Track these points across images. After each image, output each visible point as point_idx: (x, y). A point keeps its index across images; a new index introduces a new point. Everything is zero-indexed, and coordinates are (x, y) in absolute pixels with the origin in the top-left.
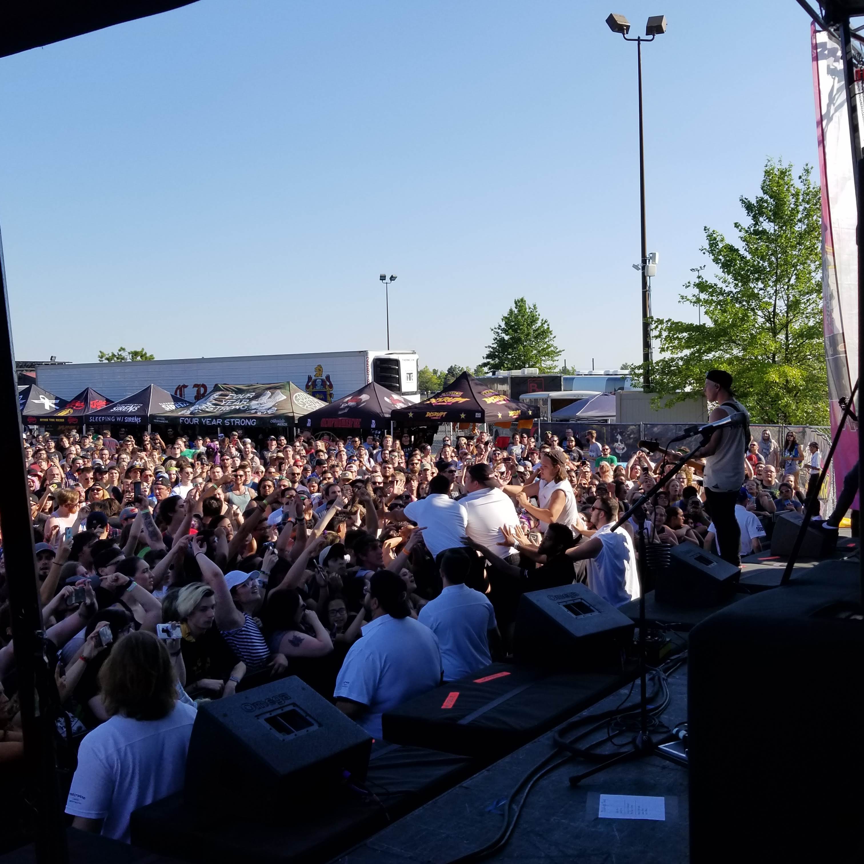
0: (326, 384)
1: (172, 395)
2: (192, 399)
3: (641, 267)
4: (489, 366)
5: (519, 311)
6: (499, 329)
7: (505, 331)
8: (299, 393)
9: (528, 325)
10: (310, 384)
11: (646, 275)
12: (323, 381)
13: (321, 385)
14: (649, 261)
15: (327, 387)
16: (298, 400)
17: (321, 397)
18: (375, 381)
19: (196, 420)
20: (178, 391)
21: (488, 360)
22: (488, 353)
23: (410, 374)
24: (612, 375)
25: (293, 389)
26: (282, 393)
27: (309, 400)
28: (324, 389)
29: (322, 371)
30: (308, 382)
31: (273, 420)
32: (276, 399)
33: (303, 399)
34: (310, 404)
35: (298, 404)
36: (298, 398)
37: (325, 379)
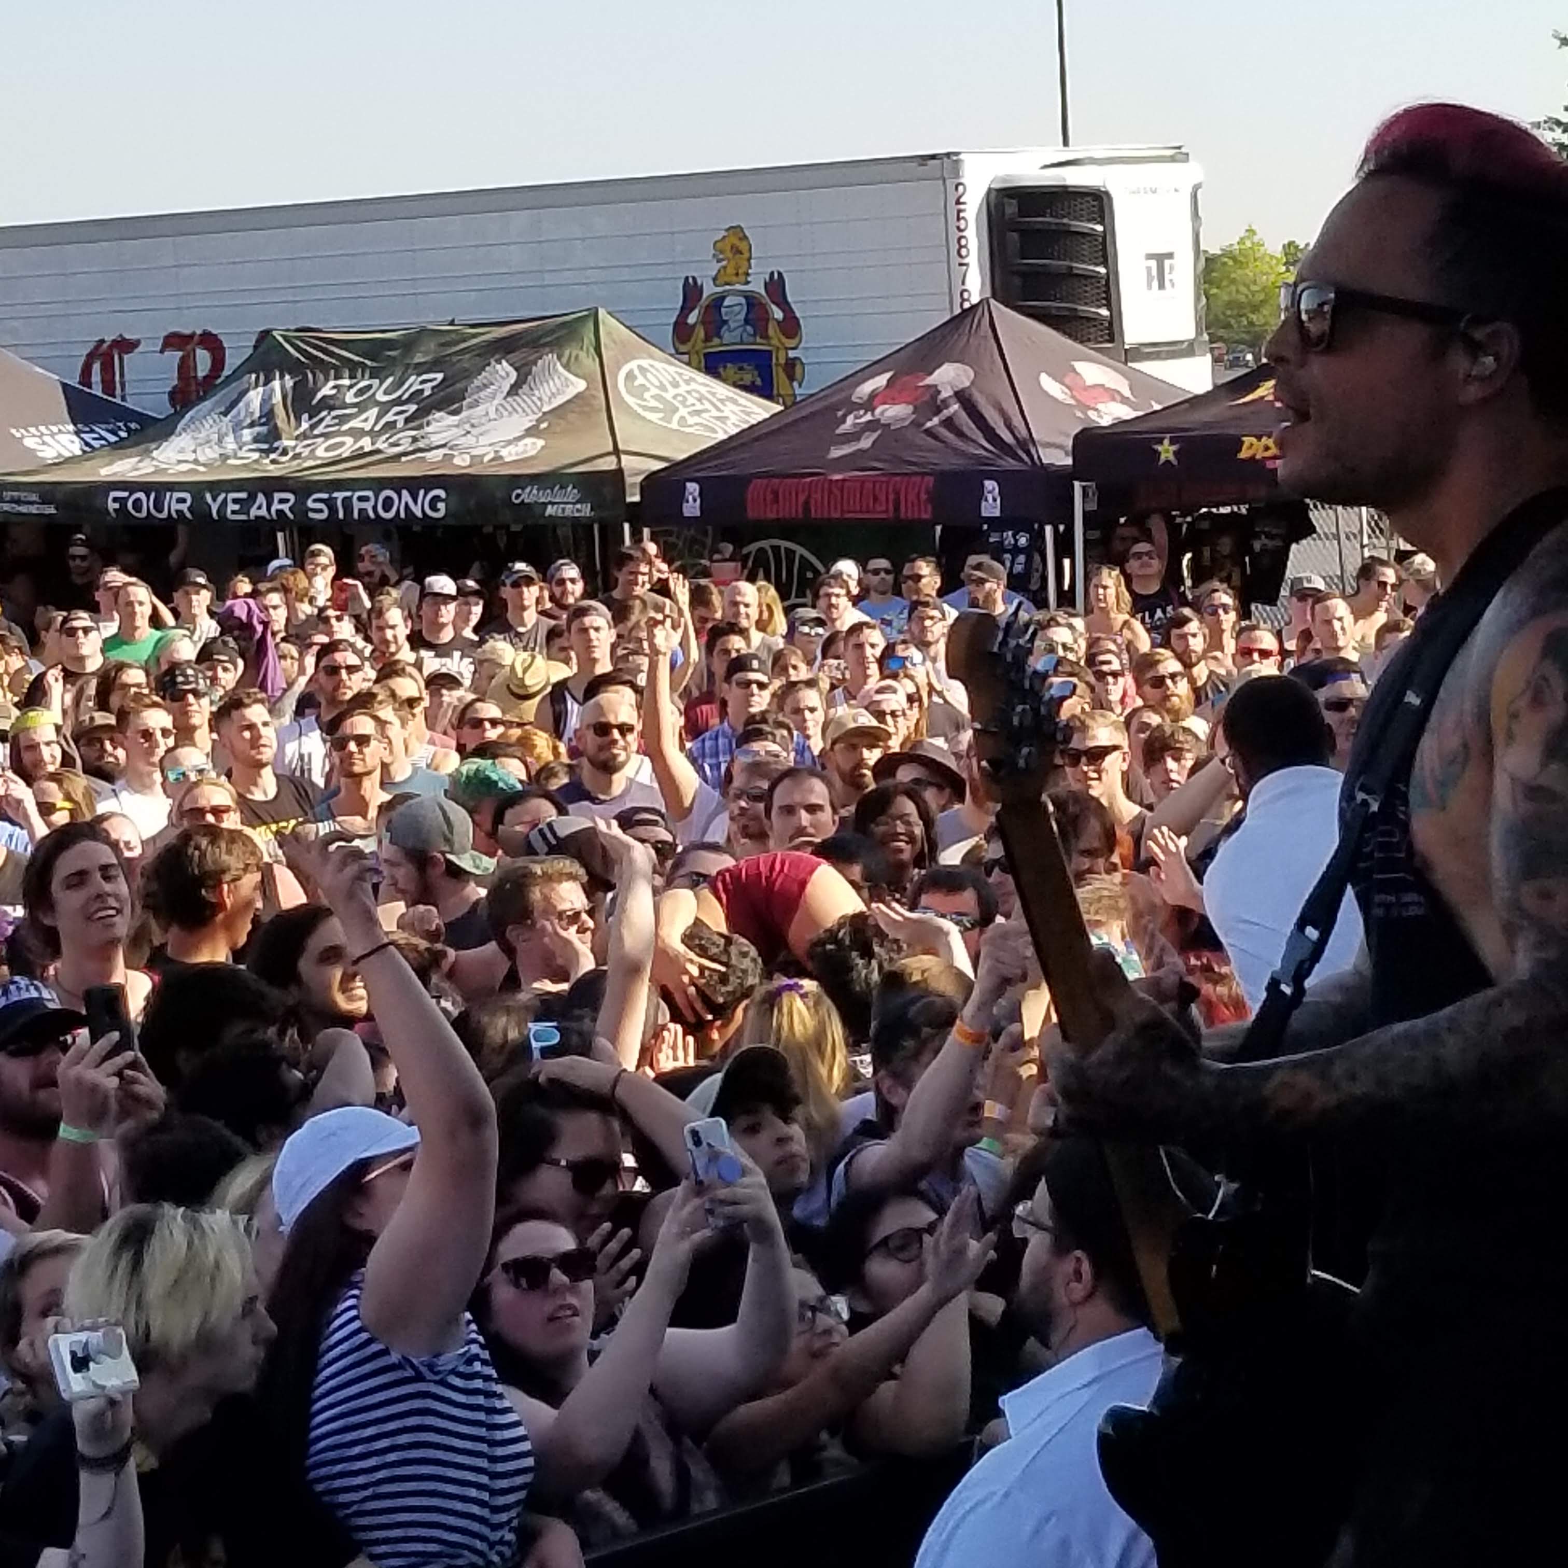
0: (766, 317)
1: (65, 386)
2: (159, 407)
8: (645, 363)
10: (692, 319)
12: (751, 301)
13: (747, 321)
15: (772, 330)
16: (639, 392)
17: (748, 378)
18: (994, 296)
19: (183, 501)
20: (96, 367)
23: (1160, 258)
25: (615, 342)
26: (566, 367)
27: (688, 392)
28: (758, 340)
29: (746, 255)
30: (682, 308)
31: (523, 489)
32: (540, 399)
33: (662, 387)
34: (699, 407)
35: (640, 411)
36: (636, 383)
37: (763, 292)
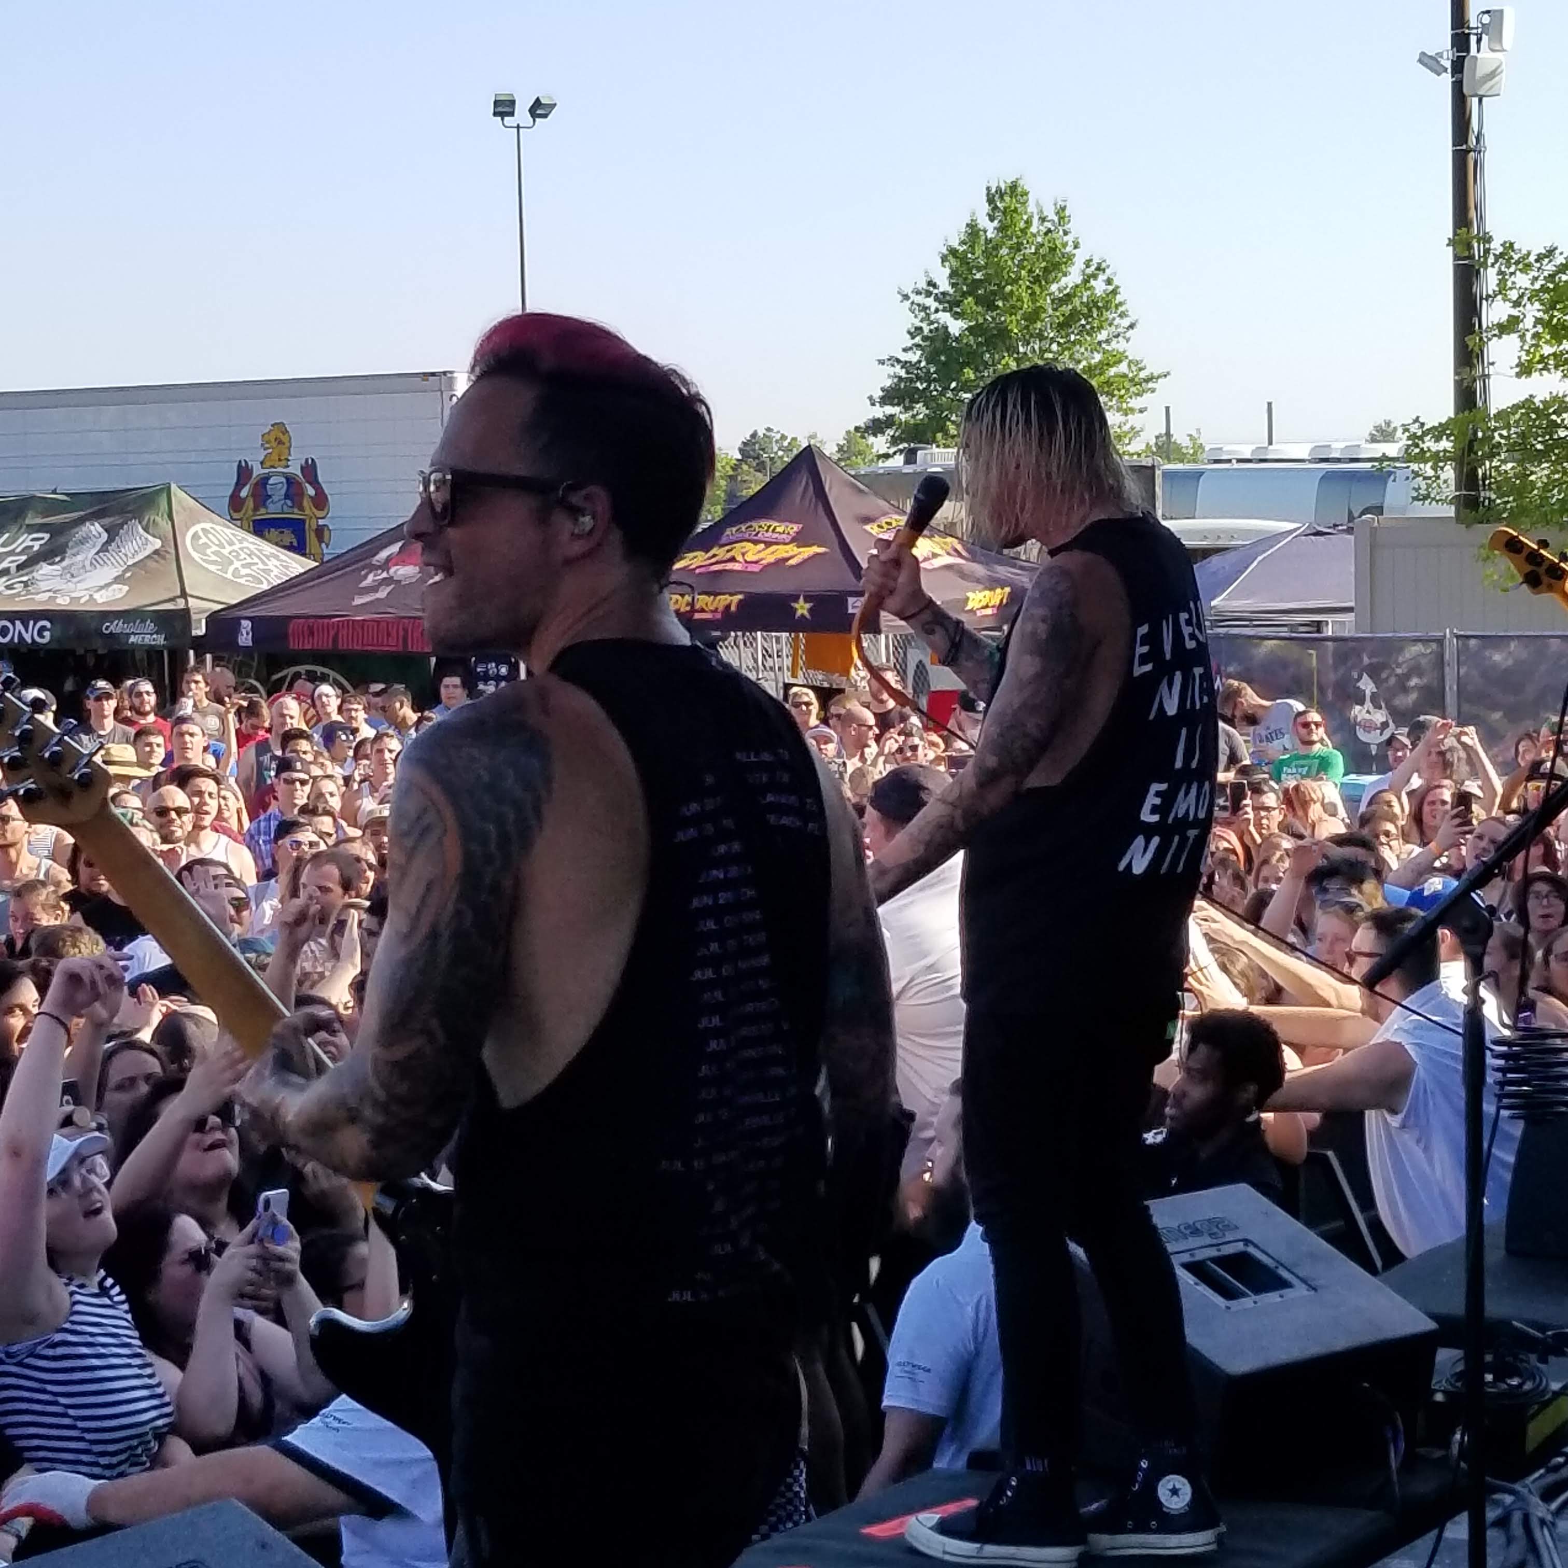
0: (301, 493)
3: (1448, 64)
4: (891, 432)
5: (1002, 229)
6: (928, 294)
7: (951, 304)
8: (207, 526)
9: (1037, 280)
10: (244, 493)
11: (1465, 90)
12: (290, 481)
13: (287, 496)
14: (1479, 41)
15: (306, 503)
16: (202, 549)
17: (287, 539)
21: (890, 410)
22: (888, 383)
24: (1339, 460)
25: (184, 509)
26: (146, 529)
27: (241, 549)
28: (296, 510)
29: (287, 445)
30: (237, 484)
31: (112, 622)
32: (126, 555)
33: (221, 546)
34: (249, 560)
35: (204, 564)
36: (201, 542)
37: (299, 473)
